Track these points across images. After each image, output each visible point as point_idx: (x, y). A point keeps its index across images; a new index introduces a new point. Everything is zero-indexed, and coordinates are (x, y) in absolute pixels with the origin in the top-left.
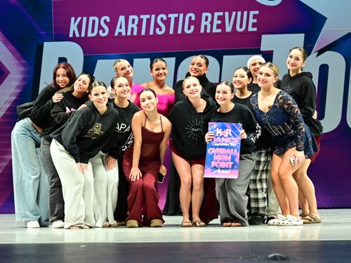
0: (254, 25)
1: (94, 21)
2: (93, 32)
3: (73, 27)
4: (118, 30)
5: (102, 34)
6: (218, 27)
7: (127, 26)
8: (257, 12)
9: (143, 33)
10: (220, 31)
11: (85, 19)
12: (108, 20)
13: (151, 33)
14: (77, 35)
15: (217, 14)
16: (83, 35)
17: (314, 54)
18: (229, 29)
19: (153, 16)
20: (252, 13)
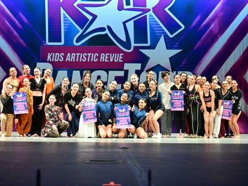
0: (121, 59)
1: (57, 55)
2: (57, 59)
3: (49, 57)
4: (67, 59)
5: (60, 60)
6: (107, 59)
7: (71, 57)
8: (123, 54)
9: (77, 60)
10: (108, 61)
11: (54, 54)
12: (63, 55)
13: (81, 61)
14: (51, 60)
15: (107, 54)
16: (53, 60)
17: (144, 72)
18: (111, 60)
19: (81, 54)
20: (121, 54)
